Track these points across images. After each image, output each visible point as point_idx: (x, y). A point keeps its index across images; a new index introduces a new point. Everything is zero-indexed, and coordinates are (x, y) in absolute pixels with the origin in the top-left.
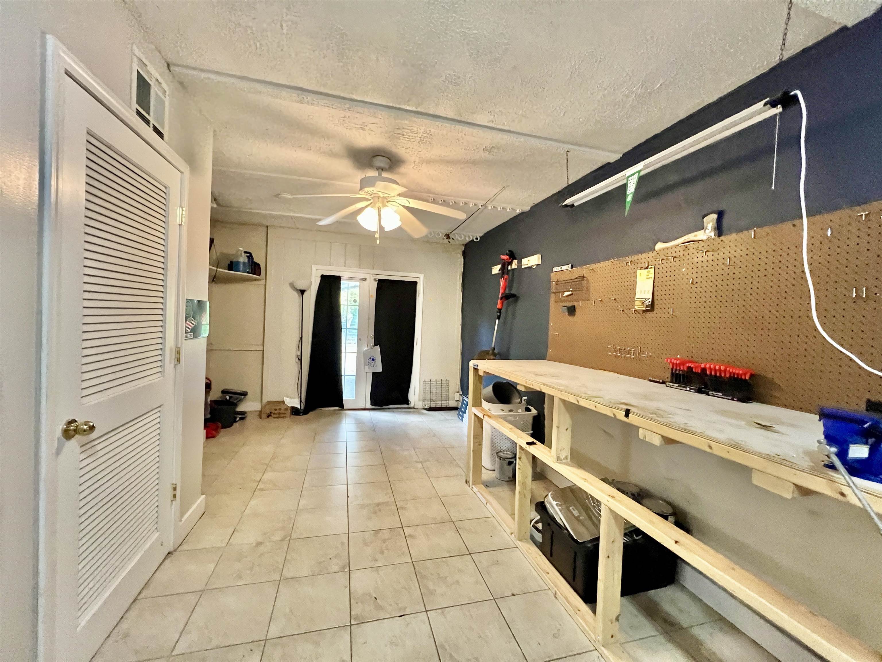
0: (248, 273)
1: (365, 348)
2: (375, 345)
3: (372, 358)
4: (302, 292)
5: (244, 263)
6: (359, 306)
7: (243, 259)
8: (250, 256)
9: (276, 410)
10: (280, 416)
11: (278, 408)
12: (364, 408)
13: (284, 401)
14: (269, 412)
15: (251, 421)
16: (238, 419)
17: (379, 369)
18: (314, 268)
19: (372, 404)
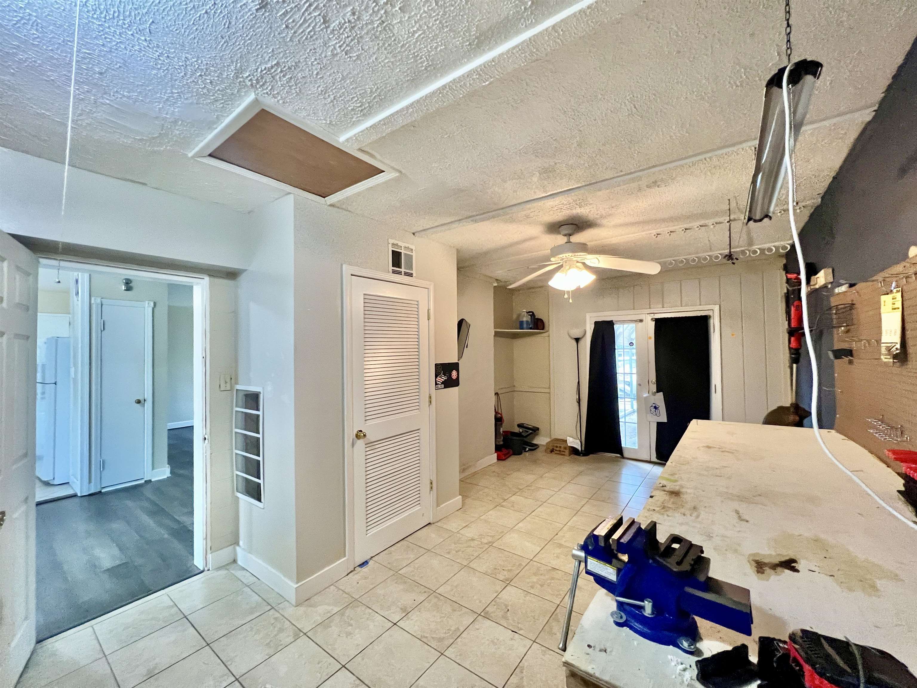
0: (531, 329)
1: (646, 395)
2: (658, 391)
3: (654, 405)
4: (577, 340)
5: (527, 322)
6: (636, 349)
7: (526, 318)
8: (532, 315)
9: (557, 447)
10: (561, 453)
11: (558, 445)
12: (649, 460)
13: (566, 441)
14: (551, 448)
15: (539, 454)
16: (527, 449)
17: (664, 419)
18: (588, 316)
19: (658, 458)
